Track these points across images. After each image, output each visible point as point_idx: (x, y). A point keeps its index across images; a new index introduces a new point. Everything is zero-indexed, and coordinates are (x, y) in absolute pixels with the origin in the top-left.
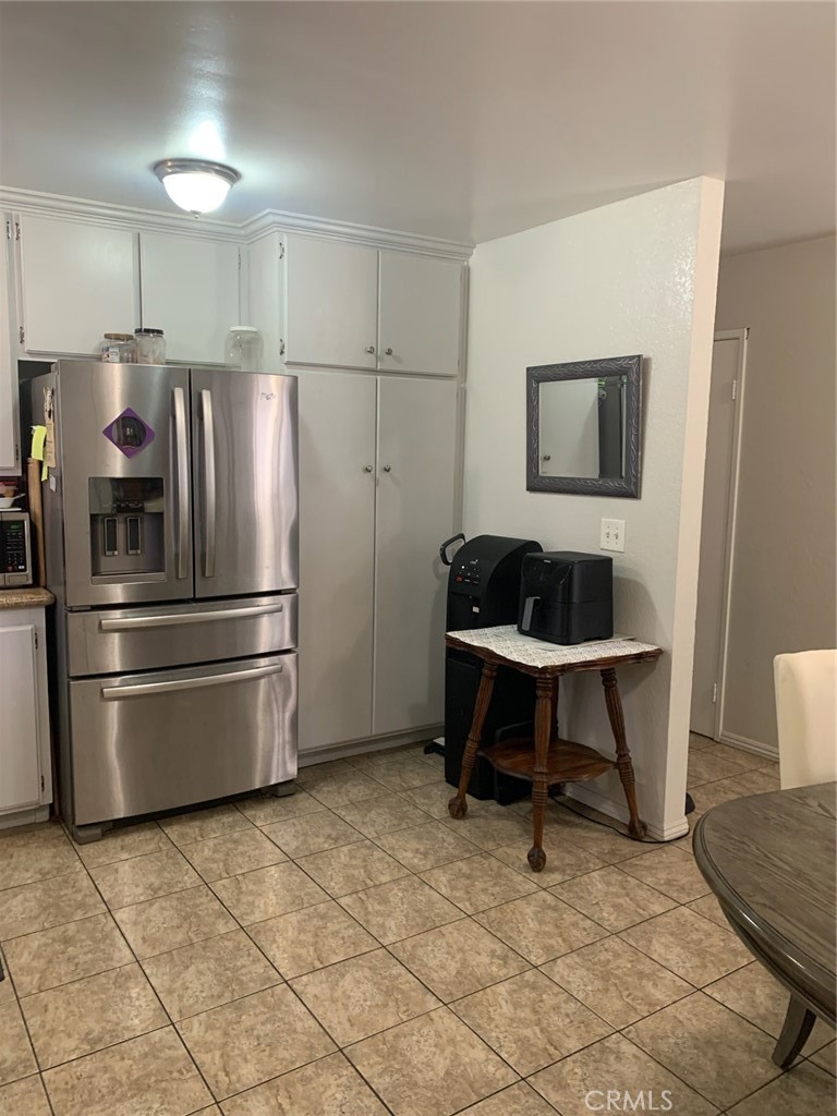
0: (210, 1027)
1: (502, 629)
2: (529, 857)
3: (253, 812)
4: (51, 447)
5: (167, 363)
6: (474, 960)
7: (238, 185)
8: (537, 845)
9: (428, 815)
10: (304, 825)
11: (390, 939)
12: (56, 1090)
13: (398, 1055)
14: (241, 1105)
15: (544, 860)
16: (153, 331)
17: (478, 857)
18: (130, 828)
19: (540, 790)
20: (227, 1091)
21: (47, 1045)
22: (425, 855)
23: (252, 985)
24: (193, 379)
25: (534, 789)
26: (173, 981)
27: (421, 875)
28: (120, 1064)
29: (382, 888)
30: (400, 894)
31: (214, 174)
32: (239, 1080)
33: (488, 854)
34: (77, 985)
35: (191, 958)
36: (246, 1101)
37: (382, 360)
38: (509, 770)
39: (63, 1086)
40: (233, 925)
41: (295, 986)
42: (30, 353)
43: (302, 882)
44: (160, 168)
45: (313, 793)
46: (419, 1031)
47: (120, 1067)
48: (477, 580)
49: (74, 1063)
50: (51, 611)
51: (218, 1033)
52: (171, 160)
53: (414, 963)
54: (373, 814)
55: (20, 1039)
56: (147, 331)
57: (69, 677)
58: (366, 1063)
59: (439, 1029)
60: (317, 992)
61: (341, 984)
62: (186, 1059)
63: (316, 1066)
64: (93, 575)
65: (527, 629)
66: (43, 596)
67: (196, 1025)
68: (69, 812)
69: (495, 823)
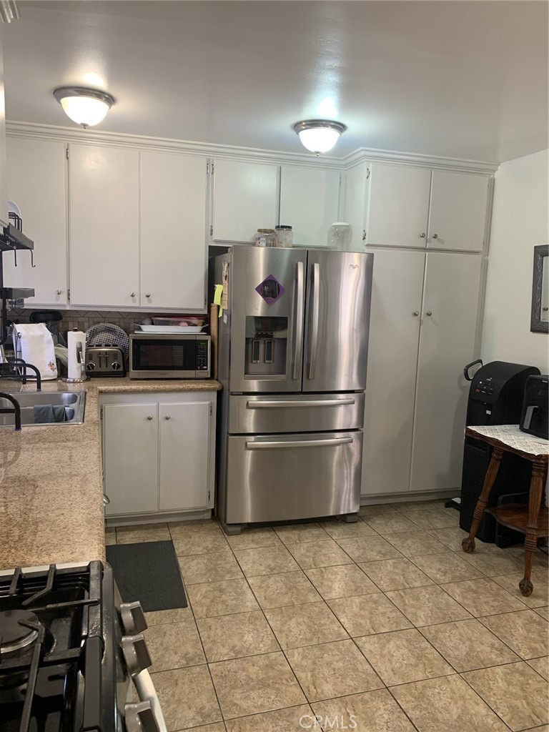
0: (304, 657)
1: (507, 427)
2: (520, 585)
3: (331, 530)
4: (226, 297)
5: (293, 247)
6: (479, 648)
7: (345, 133)
8: (527, 578)
9: (447, 548)
10: (364, 542)
11: (420, 624)
12: (216, 675)
13: (425, 699)
14: (323, 708)
15: (532, 589)
16: (286, 227)
17: (482, 580)
18: (257, 530)
19: (531, 540)
20: (315, 698)
21: (211, 649)
22: (445, 573)
23: (330, 636)
24: (308, 256)
25: (526, 539)
26: (282, 625)
27: (442, 586)
28: (252, 668)
29: (415, 590)
30: (427, 596)
31: (330, 128)
32: (322, 693)
33: (491, 579)
34: (227, 618)
35: (293, 613)
36: (327, 706)
37: (430, 242)
38: (509, 524)
39: (220, 674)
40: (318, 598)
41: (357, 642)
42: (216, 241)
43: (362, 578)
44: (298, 127)
45: (369, 523)
46: (440, 686)
47: (253, 670)
48: (491, 391)
49: (226, 662)
50: (220, 394)
51: (310, 662)
52: (305, 121)
53: (436, 642)
54: (409, 542)
55: (197, 643)
56: (283, 227)
57: (228, 433)
58: (403, 699)
59: (454, 688)
60: (372, 649)
61: (387, 647)
62: (290, 673)
63: (371, 694)
64: (245, 374)
65: (527, 428)
66: (216, 385)
67: (296, 655)
68: (223, 515)
69: (495, 559)
